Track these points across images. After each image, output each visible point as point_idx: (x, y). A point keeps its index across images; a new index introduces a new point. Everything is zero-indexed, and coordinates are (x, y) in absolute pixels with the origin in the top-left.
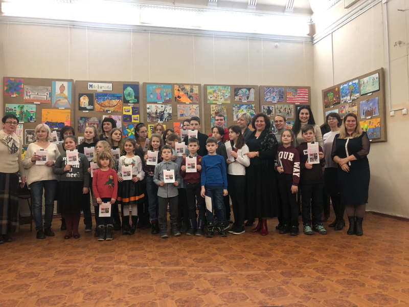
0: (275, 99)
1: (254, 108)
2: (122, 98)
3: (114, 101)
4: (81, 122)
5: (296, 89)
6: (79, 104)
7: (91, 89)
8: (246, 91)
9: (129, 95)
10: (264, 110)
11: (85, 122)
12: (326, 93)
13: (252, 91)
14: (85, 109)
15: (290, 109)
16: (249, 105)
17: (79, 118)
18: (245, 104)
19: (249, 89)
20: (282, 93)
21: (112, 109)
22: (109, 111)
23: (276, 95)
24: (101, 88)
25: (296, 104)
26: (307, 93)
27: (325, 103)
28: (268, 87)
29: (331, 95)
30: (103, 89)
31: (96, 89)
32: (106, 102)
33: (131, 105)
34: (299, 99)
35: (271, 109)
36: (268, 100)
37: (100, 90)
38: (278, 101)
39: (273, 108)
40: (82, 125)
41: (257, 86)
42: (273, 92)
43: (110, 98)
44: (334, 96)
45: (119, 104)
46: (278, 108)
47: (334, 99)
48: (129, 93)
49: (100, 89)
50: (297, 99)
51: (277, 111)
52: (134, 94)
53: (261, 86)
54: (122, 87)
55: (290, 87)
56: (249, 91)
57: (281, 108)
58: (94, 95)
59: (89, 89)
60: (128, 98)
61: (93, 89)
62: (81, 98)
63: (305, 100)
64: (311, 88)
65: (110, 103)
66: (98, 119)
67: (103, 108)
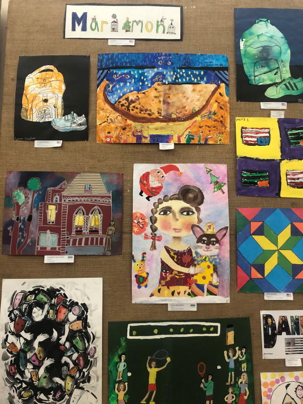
2: (232, 75)
3: (189, 87)
4: (20, 197)
6: (18, 105)
7: (79, 33)
9: (265, 58)
11: (43, 200)
14: (45, 131)
17: (13, 179)
21: (179, 131)
22: (166, 139)
24: (127, 28)
30: (137, 33)
31: (105, 33)
32: (153, 93)
33: (279, 110)
37: (121, 39)
40: (25, 212)
43: (170, 76)
45: (214, 107)
48: (266, 50)
49: (122, 33)
52: (287, 56)
54: (231, 23)
58: (94, 62)
59: (69, 34)
60: (260, 76)
61: (89, 34)
62: (31, 81)
65: (172, 99)
66: (108, 184)
67: (137, 126)
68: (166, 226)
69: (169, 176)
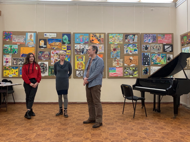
0: (150, 41)
1: (137, 46)
2: (62, 41)
3: (57, 43)
4: (40, 54)
5: (164, 35)
6: (39, 44)
7: (45, 36)
8: (132, 37)
9: (65, 39)
10: (144, 47)
11: (42, 54)
12: (182, 37)
13: (136, 36)
14: (42, 47)
15: (160, 47)
16: (134, 45)
17: (39, 52)
18: (132, 44)
19: (134, 35)
20: (155, 37)
21: (56, 47)
22: (55, 48)
23: (151, 39)
24: (51, 36)
25: (164, 43)
26: (171, 37)
27: (182, 43)
28: (146, 34)
29: (185, 38)
31: (48, 36)
32: (53, 43)
33: (66, 45)
34: (166, 41)
35: (148, 46)
36: (146, 42)
37: (50, 37)
38: (152, 42)
39: (149, 46)
40: (40, 55)
41: (139, 33)
42: (149, 36)
43: (55, 41)
44: (187, 39)
45: (60, 45)
46: (152, 46)
47: (188, 40)
48: (65, 38)
50: (165, 41)
51: (151, 48)
52: (68, 39)
53: (141, 33)
54: (62, 35)
55: (160, 34)
56: (134, 36)
57: (154, 46)
58: (47, 40)
60: (65, 41)
62: (41, 42)
63: (170, 41)
64: (174, 34)
65: (55, 44)
66: (49, 53)
67: (52, 47)
68: (55, 57)
69: (55, 52)
